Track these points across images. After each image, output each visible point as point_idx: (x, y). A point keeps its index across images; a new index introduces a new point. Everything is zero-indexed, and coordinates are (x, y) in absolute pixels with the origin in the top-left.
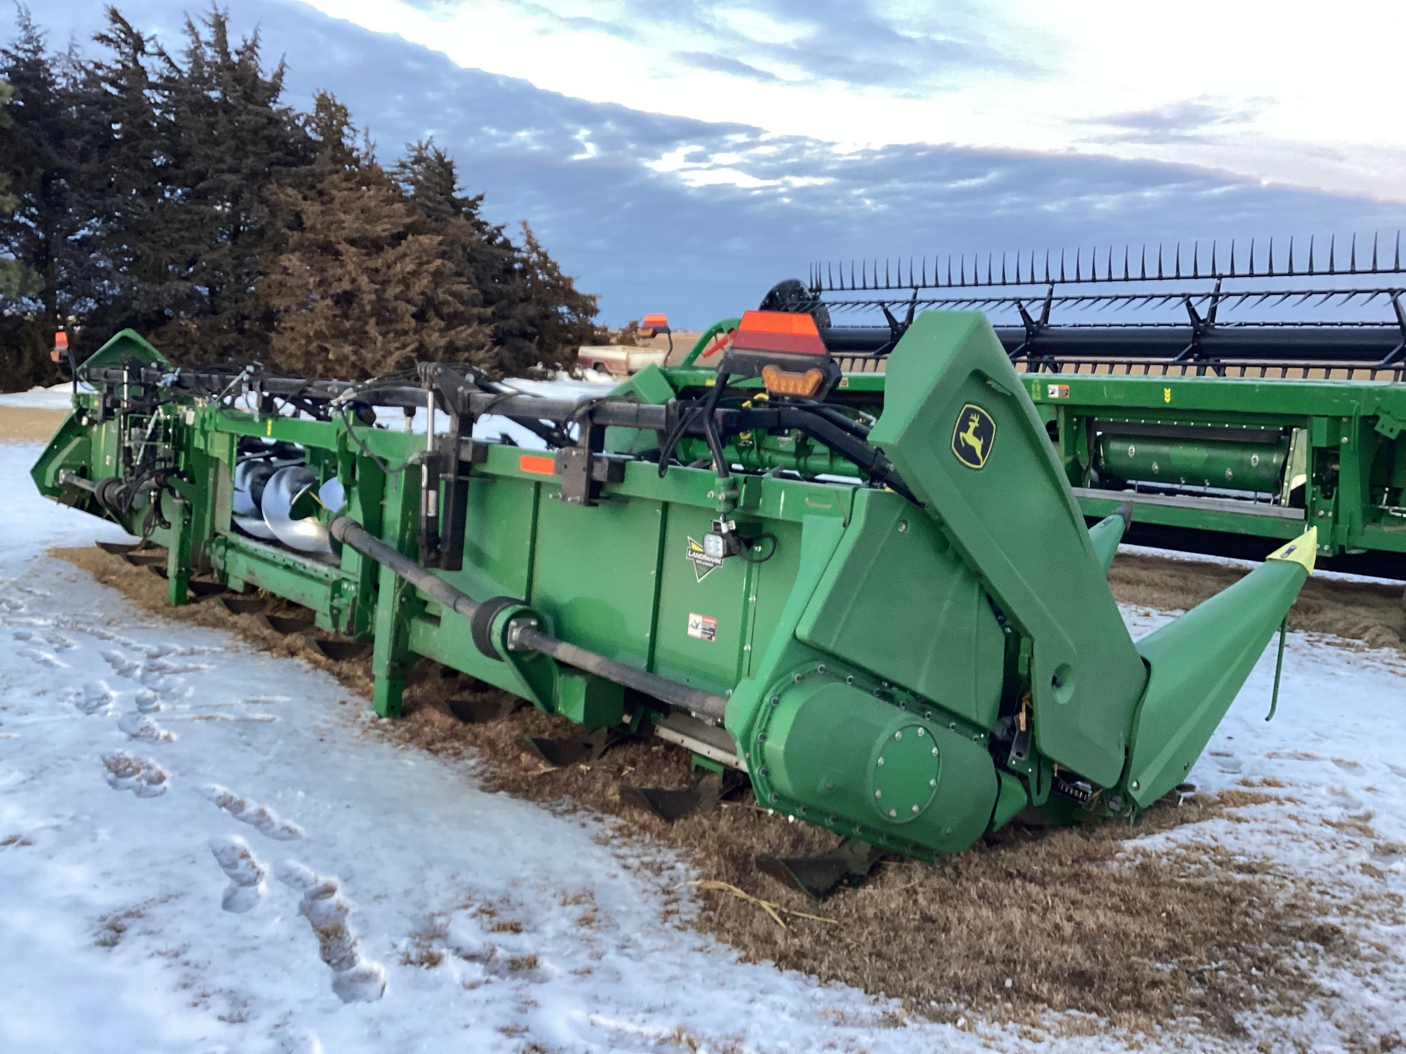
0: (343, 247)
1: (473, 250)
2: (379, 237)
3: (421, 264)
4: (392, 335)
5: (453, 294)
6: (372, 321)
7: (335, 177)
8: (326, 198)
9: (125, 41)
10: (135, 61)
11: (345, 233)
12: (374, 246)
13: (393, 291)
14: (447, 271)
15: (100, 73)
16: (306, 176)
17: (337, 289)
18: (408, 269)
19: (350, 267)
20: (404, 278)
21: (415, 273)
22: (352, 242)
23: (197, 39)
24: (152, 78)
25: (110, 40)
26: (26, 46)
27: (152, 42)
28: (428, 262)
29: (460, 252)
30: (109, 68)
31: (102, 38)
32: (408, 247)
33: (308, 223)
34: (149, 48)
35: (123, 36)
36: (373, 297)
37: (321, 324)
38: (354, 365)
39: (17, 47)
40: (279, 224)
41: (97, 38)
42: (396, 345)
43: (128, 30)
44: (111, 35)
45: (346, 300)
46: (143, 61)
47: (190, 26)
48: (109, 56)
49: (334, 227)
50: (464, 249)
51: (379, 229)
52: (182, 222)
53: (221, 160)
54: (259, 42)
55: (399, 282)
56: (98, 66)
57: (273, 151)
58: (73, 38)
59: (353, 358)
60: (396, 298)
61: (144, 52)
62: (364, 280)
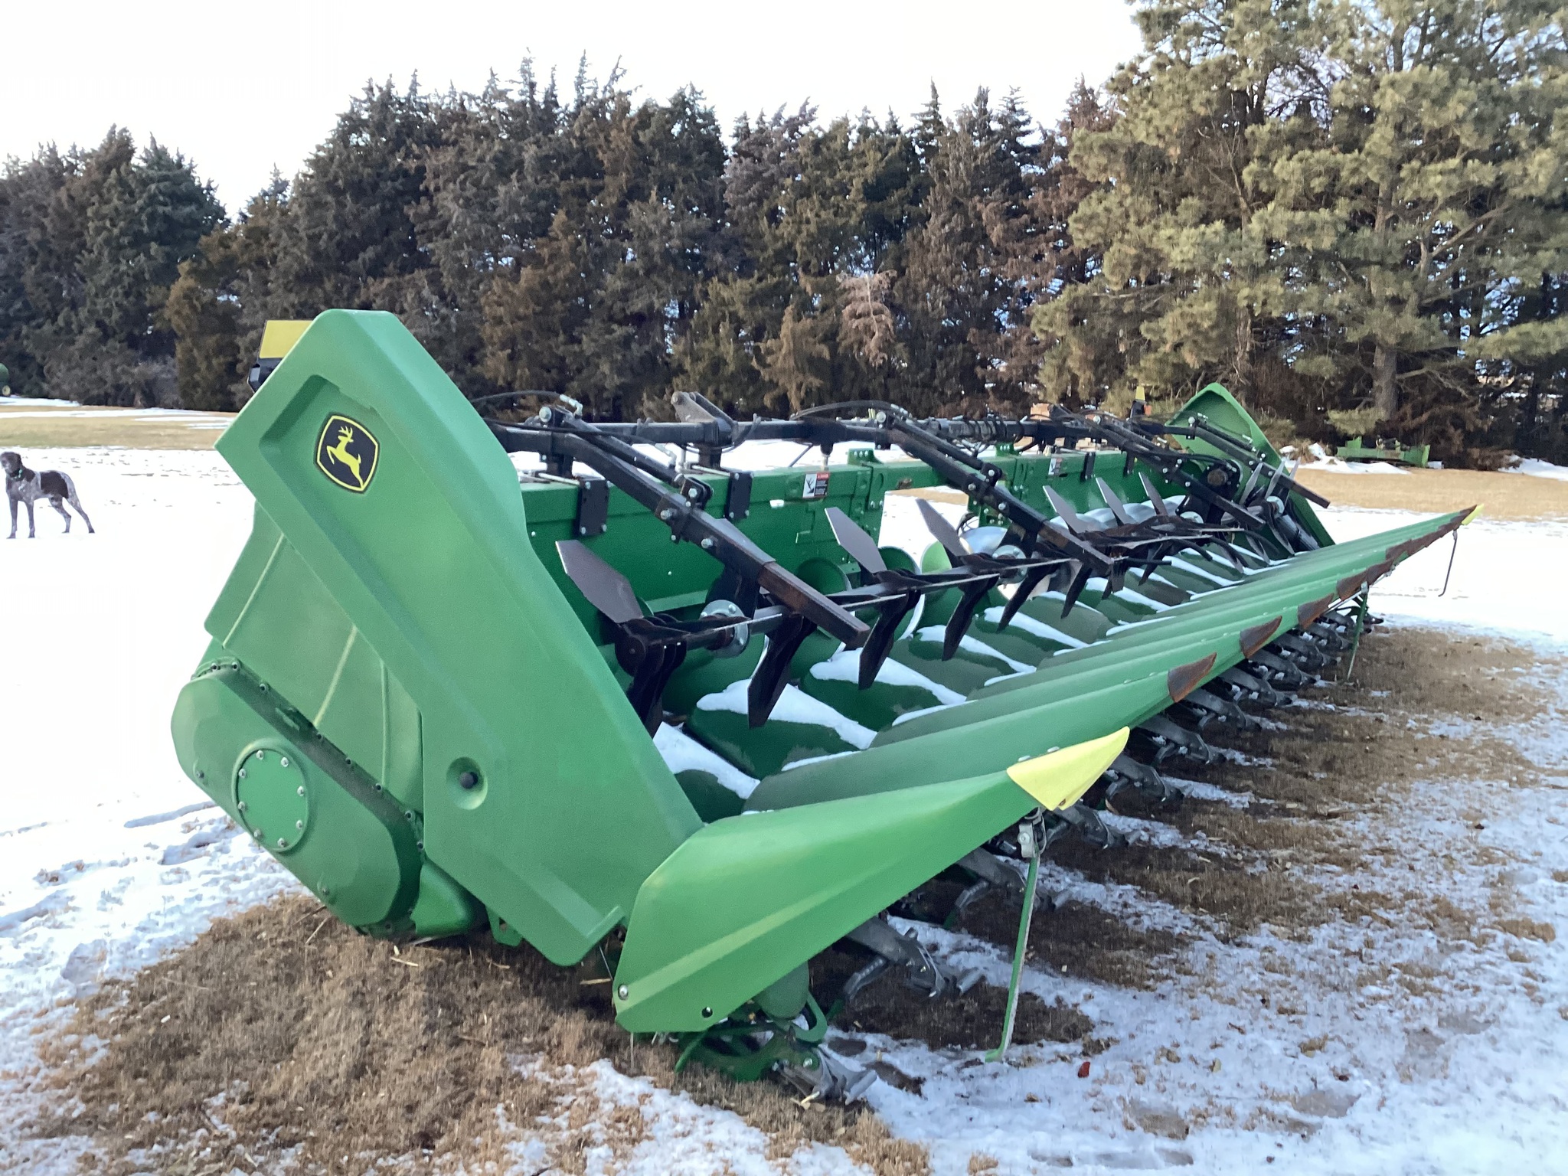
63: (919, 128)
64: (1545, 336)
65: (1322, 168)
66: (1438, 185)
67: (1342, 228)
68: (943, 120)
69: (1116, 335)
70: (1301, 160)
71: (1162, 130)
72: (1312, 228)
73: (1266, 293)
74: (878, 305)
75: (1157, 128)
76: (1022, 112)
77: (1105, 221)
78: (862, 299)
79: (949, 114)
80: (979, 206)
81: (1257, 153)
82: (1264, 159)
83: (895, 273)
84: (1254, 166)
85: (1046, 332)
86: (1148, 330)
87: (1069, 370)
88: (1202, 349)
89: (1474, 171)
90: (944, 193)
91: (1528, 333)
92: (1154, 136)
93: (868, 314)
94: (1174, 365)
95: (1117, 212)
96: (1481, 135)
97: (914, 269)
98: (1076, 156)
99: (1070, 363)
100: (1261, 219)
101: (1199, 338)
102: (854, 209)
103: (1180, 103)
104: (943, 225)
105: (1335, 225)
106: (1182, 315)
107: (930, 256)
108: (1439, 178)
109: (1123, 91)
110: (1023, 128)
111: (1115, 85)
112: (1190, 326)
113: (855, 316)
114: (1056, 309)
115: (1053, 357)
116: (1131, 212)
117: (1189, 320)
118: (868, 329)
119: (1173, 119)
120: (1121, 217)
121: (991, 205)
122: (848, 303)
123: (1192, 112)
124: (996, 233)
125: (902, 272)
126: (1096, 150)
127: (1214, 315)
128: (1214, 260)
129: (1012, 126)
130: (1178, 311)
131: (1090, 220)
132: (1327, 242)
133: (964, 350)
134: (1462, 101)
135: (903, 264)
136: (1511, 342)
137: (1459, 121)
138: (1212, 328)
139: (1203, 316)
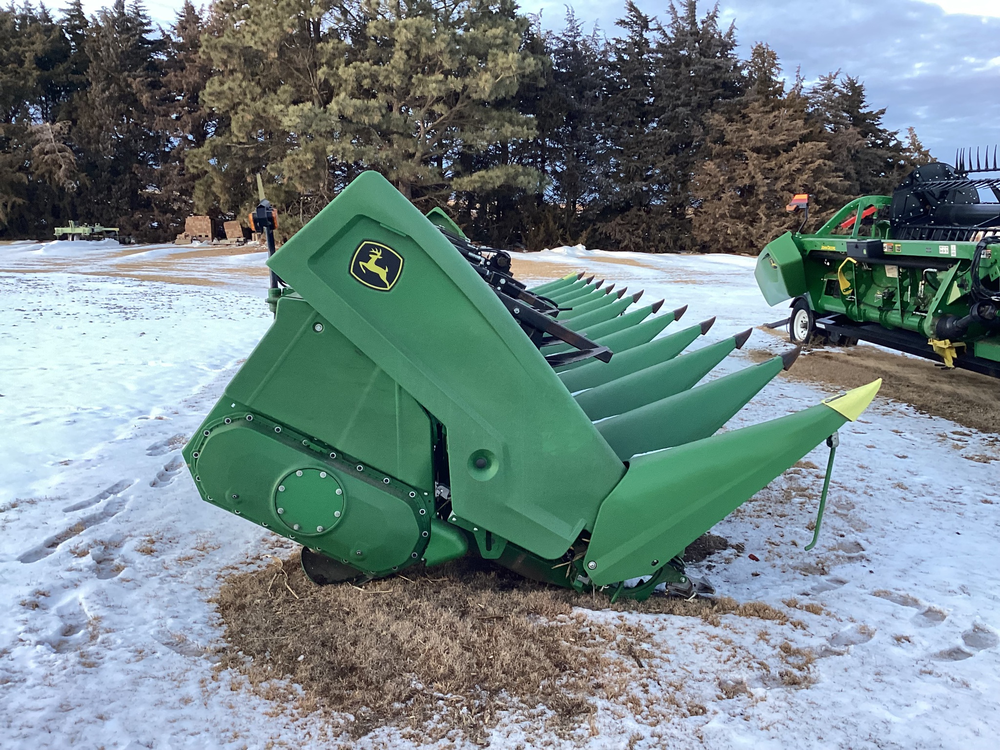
0: (748, 153)
1: (857, 152)
2: (777, 145)
3: (806, 163)
4: (775, 216)
5: (828, 185)
6: (763, 206)
7: (756, 104)
8: (746, 120)
9: (635, 23)
10: (641, 35)
11: (751, 144)
12: (774, 152)
13: (781, 184)
14: (826, 168)
15: (619, 46)
16: (736, 105)
17: (740, 183)
18: (794, 168)
19: (751, 168)
20: (791, 175)
21: (798, 170)
22: (758, 150)
23: (676, 16)
24: (653, 46)
25: (627, 23)
26: (570, 34)
27: (654, 22)
28: (812, 162)
29: (845, 153)
30: (624, 42)
31: (622, 23)
32: (798, 151)
33: (727, 138)
34: (651, 25)
35: (635, 19)
36: (765, 189)
37: (725, 209)
38: (744, 238)
39: (564, 35)
40: (708, 139)
41: (617, 23)
42: (777, 223)
43: (639, 15)
44: (627, 20)
45: (748, 191)
46: (646, 35)
47: (672, 7)
48: (625, 34)
49: (745, 140)
50: (849, 150)
51: (778, 139)
52: (649, 141)
53: (678, 98)
54: (718, 14)
55: (787, 177)
56: (618, 41)
57: (716, 89)
58: (596, 25)
59: (743, 233)
60: (783, 189)
61: (647, 29)
62: (759, 177)
63: (68, 20)
64: (491, 178)
65: (368, 74)
66: (434, 89)
67: (384, 111)
68: (87, 17)
69: (244, 171)
70: (355, 68)
71: (265, 40)
72: (367, 110)
73: (343, 149)
74: (61, 145)
75: (261, 38)
76: (145, 17)
77: (230, 96)
78: (47, 140)
79: (89, 11)
80: (130, 80)
81: (324, 61)
82: (329, 64)
83: (70, 123)
84: (325, 68)
85: (197, 168)
86: (272, 169)
87: (214, 194)
88: (306, 182)
89: (452, 82)
90: (101, 68)
91: (483, 177)
92: (259, 44)
93: (55, 152)
94: (286, 192)
95: (238, 91)
96: (452, 61)
97: (84, 120)
98: (204, 52)
99: (214, 189)
100: (337, 103)
101: (304, 176)
102: (30, 74)
103: (275, 24)
104: (103, 91)
105: (380, 109)
106: (293, 160)
107: (96, 113)
108: (434, 85)
109: (228, 11)
110: (146, 28)
111: (223, 6)
112: (299, 167)
113: (43, 152)
114: (203, 153)
115: (201, 184)
116: (247, 92)
117: (298, 164)
118: (55, 162)
119: (272, 35)
120: (241, 94)
121: (138, 79)
122: (37, 142)
123: (283, 31)
124: (145, 98)
125: (74, 122)
126: (219, 49)
127: (313, 162)
128: (310, 126)
129: (138, 25)
130: (289, 158)
131: (219, 95)
132: (377, 119)
133: (131, 179)
134: (443, 40)
135: (74, 116)
136: (475, 182)
137: (441, 52)
138: (312, 169)
139: (307, 161)
